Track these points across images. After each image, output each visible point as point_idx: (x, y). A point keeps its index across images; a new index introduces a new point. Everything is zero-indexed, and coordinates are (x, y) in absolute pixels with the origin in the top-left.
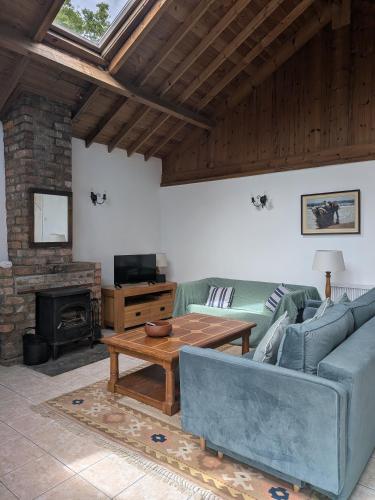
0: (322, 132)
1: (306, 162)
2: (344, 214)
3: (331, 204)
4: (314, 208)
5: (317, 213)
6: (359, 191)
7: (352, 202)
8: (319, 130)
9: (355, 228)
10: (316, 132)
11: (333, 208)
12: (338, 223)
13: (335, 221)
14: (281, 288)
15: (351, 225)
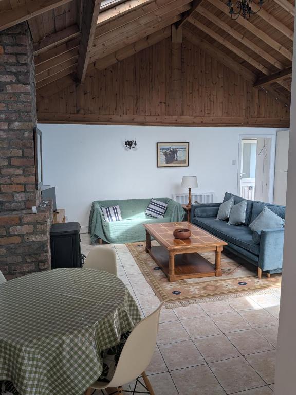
0: (167, 104)
1: (158, 122)
2: (181, 155)
3: (173, 149)
4: (164, 151)
5: (166, 154)
6: (189, 143)
7: (185, 148)
8: (164, 103)
9: (186, 164)
10: (163, 104)
11: (175, 152)
12: (177, 160)
13: (175, 159)
14: (152, 200)
15: (184, 162)
